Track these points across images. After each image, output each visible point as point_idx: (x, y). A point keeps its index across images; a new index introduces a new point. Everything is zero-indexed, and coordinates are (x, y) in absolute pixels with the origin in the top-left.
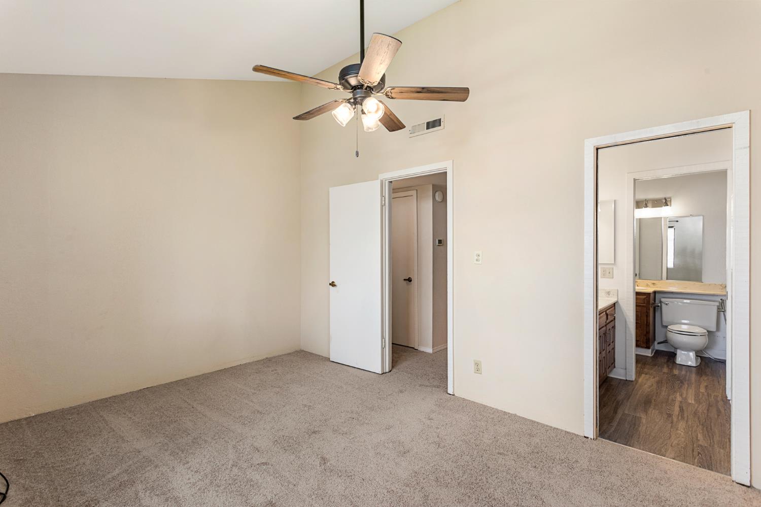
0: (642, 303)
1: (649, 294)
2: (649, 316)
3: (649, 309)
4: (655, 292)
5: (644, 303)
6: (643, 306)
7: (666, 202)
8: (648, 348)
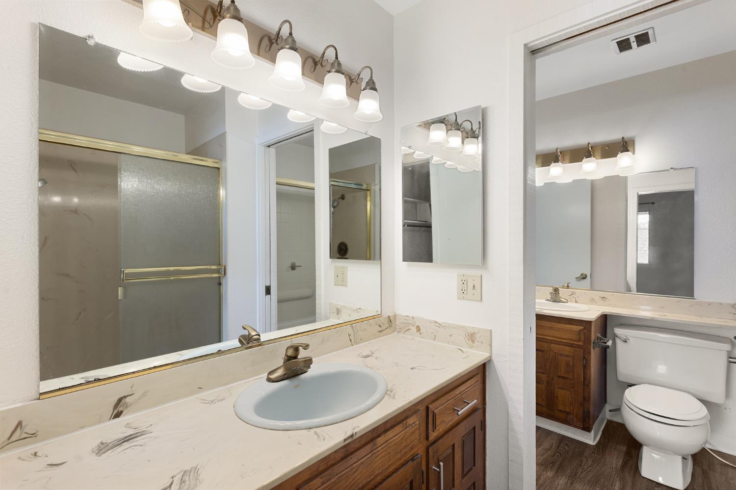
0: (575, 341)
1: (588, 323)
2: (590, 366)
3: (590, 353)
4: (605, 319)
5: (579, 340)
6: (579, 346)
7: (625, 146)
8: (588, 429)
